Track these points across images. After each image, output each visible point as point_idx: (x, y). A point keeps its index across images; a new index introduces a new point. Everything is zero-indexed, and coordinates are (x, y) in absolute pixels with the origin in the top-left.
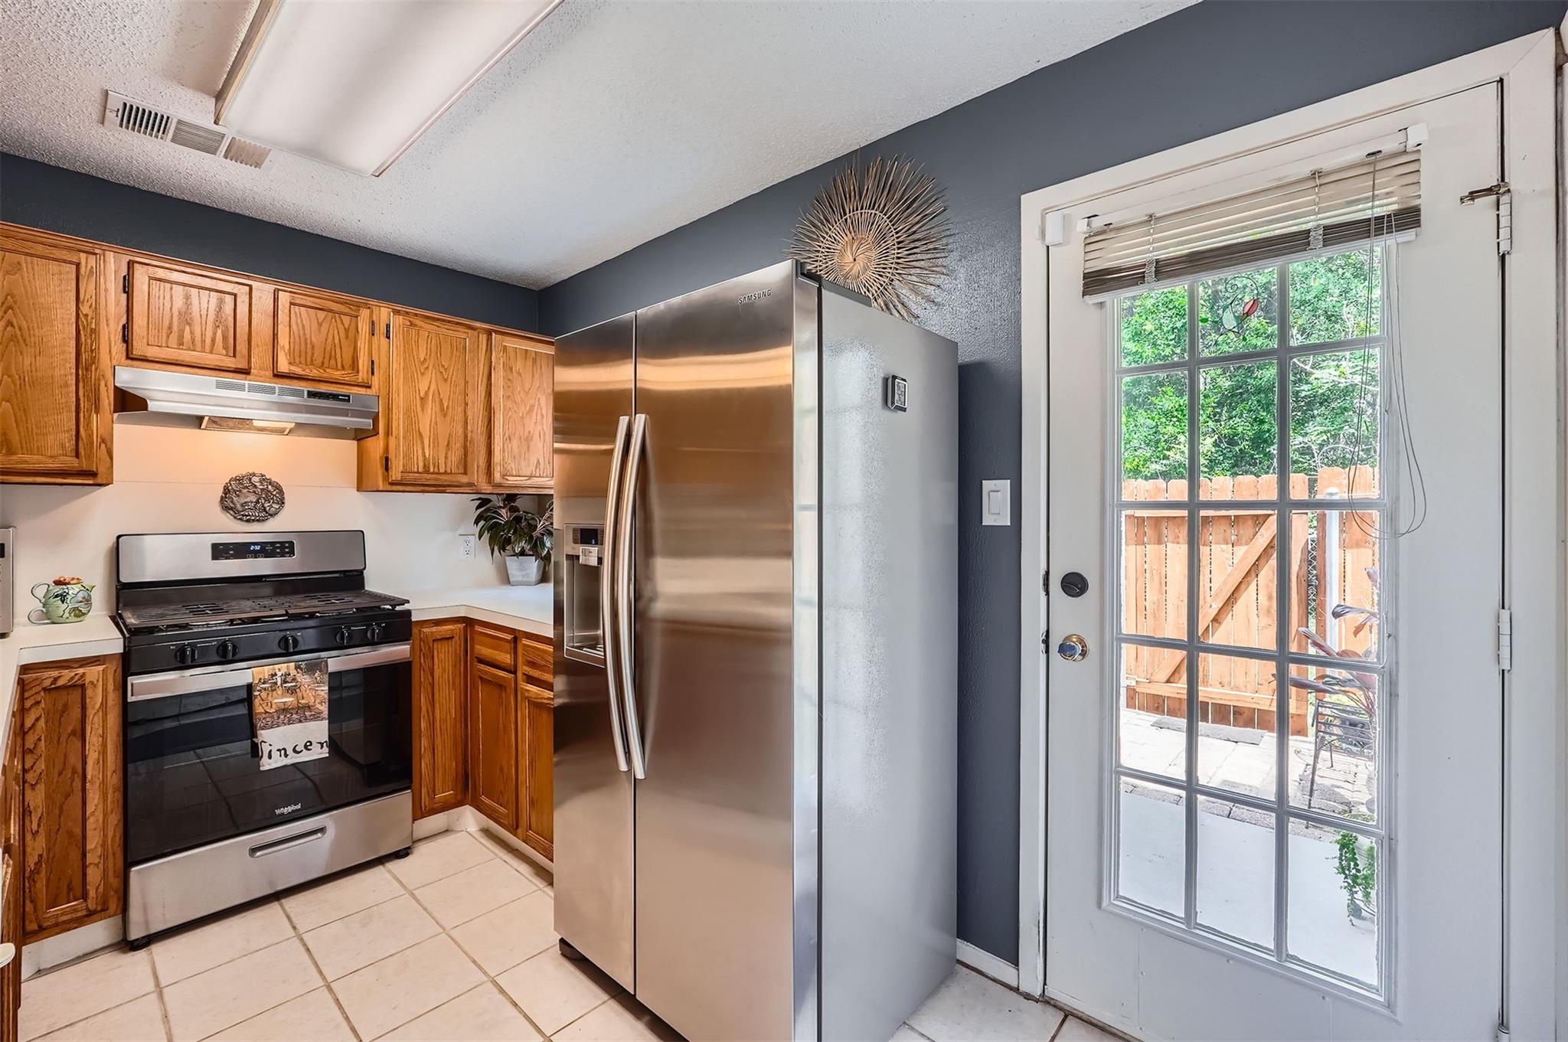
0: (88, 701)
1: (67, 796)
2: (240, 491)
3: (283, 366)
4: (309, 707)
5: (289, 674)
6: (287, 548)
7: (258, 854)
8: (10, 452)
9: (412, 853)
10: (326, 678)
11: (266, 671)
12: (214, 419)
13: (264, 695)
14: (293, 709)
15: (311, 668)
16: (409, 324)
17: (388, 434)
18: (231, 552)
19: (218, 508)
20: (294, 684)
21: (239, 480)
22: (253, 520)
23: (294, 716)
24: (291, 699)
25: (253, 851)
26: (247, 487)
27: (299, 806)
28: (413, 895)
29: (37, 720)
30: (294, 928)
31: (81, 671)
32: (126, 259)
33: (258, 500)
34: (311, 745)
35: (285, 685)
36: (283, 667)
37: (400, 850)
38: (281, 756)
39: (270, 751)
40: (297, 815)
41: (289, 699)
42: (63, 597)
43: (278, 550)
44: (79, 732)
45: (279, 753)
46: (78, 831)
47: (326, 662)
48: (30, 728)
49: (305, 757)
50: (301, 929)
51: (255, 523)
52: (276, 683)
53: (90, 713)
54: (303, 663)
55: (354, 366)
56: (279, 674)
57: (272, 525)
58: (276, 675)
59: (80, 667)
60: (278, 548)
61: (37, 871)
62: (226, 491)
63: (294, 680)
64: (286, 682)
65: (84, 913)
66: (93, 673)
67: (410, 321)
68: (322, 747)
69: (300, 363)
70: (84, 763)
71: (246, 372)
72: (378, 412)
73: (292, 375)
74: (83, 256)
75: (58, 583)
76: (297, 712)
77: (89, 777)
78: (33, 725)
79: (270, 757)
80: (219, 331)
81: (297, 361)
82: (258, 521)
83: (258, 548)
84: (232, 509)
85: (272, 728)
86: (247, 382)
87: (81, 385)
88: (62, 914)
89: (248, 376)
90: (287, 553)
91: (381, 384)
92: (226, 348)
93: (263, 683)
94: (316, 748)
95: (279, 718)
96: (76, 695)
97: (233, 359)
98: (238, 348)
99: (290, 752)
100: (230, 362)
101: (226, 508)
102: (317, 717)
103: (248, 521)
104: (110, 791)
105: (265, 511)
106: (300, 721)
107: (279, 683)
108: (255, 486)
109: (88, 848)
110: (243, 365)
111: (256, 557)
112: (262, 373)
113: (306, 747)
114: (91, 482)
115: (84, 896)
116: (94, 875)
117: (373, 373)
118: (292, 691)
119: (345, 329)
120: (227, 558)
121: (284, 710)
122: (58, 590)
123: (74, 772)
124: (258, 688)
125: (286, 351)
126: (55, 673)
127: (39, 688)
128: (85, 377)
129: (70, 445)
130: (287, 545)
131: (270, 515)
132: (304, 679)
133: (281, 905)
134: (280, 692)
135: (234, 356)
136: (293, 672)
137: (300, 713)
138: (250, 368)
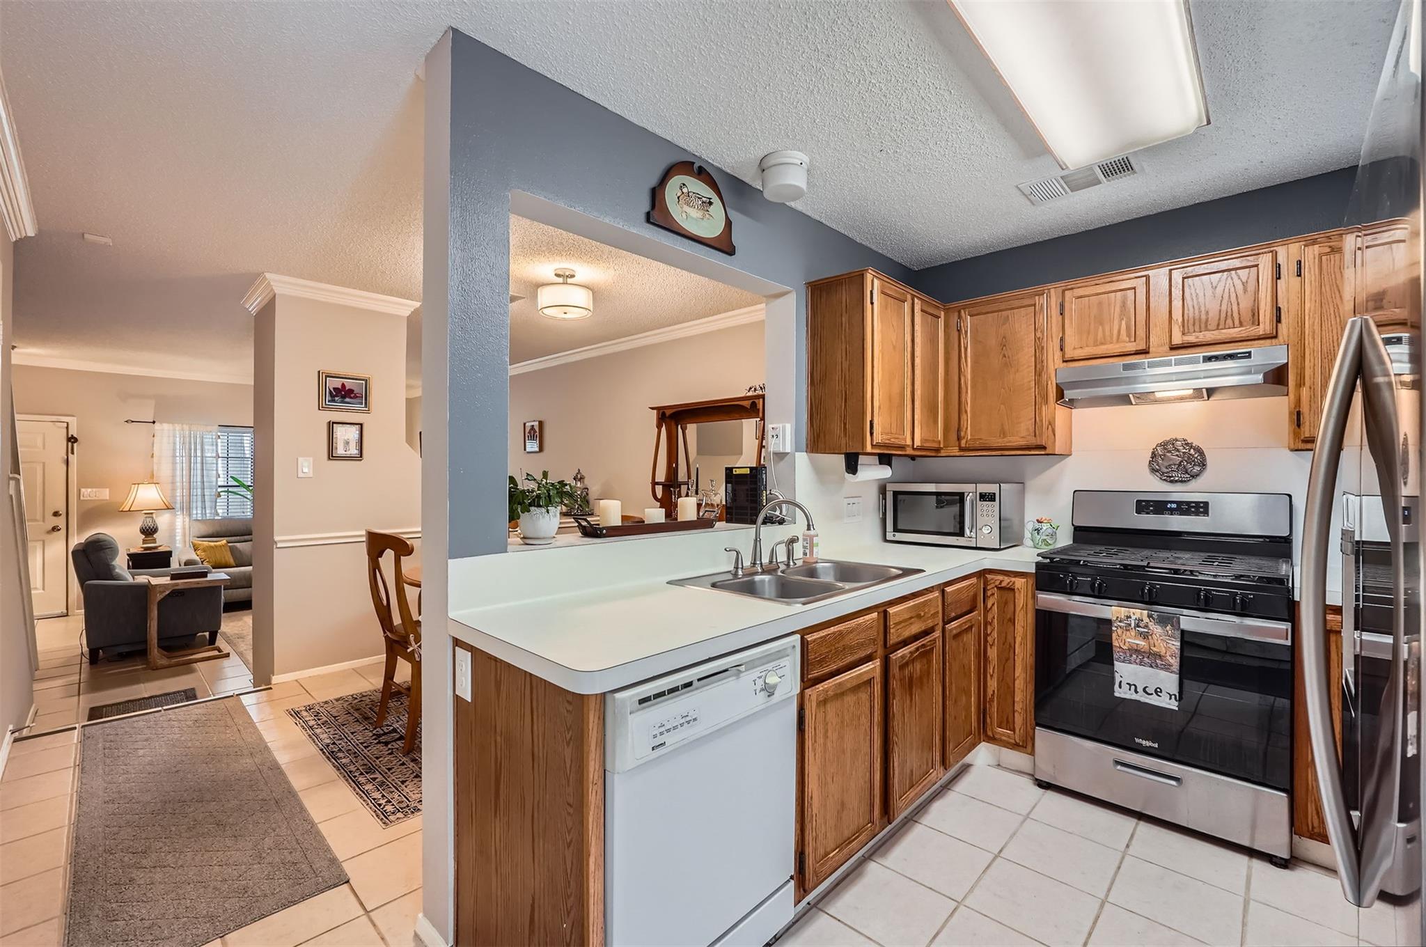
0: (1016, 600)
1: (1007, 660)
2: (1164, 455)
3: (1177, 339)
4: (1160, 656)
5: (1142, 621)
6: (1202, 507)
7: (1119, 767)
8: (1004, 437)
9: (1292, 869)
10: (1178, 634)
11: (1123, 612)
12: (1138, 396)
13: (1119, 631)
14: (1144, 652)
15: (1163, 620)
16: (1328, 250)
17: (1300, 384)
18: (1151, 508)
19: (1147, 470)
20: (1146, 630)
21: (1164, 445)
22: (1176, 481)
23: (1145, 659)
24: (1144, 643)
25: (1117, 763)
26: (1170, 452)
27: (1156, 745)
28: (1246, 904)
29: (993, 605)
30: (1128, 846)
31: (1013, 579)
32: (1060, 290)
33: (1180, 463)
34: (1161, 692)
35: (1137, 629)
36: (1138, 612)
37: (1276, 857)
38: (1130, 690)
39: (1121, 682)
40: (1151, 751)
41: (1141, 643)
42: (1038, 530)
43: (1193, 510)
44: (1012, 621)
45: (1128, 686)
46: (1012, 685)
47: (1179, 618)
48: (990, 609)
49: (1154, 700)
50: (1131, 851)
51: (1179, 484)
52: (1130, 625)
53: (1018, 609)
54: (1156, 614)
55: (1255, 318)
56: (1133, 617)
57: (1193, 484)
58: (1130, 617)
59: (1015, 577)
60: (1193, 507)
61: (992, 700)
62: (1154, 455)
63: (1146, 626)
64: (1139, 627)
65: (1013, 741)
66: (1019, 583)
67: (1330, 247)
68: (1170, 699)
69: (1194, 331)
70: (1015, 642)
71: (1145, 352)
72: (1287, 363)
73: (1186, 345)
74: (1037, 297)
75: (1038, 521)
76: (1148, 657)
77: (1016, 652)
78: (991, 607)
79: (1120, 687)
80: (1124, 323)
81: (1192, 330)
82: (1182, 481)
83: (1174, 506)
84: (1157, 471)
85: (1123, 662)
86: (1146, 360)
87: (1037, 387)
88: (1004, 735)
89: (1147, 355)
90: (1201, 512)
91: (1291, 330)
92: (1129, 335)
93: (1120, 622)
94: (1165, 697)
95: (1131, 656)
96: (1011, 594)
97: (1134, 344)
98: (1137, 333)
99: (1140, 689)
100: (1132, 347)
101: (1153, 471)
102: (1167, 668)
103: (1171, 482)
104: (1028, 668)
105: (1187, 473)
106: (1151, 666)
107: (1133, 625)
108: (1178, 450)
109: (1016, 699)
110: (1142, 346)
111: (1172, 514)
112: (1161, 348)
113: (1156, 691)
114: (1043, 453)
115: (1014, 730)
116: (1019, 720)
117: (1279, 320)
118: (1145, 636)
119: (1243, 283)
120: (1148, 513)
121: (1136, 651)
122: (1037, 526)
123: (1010, 646)
124: (1115, 625)
125: (1180, 324)
126: (1000, 577)
127: (993, 585)
128: (1039, 380)
129: (1032, 429)
130: (1202, 505)
131: (1191, 476)
132: (1157, 629)
133: (1137, 824)
134: (1133, 634)
135: (1135, 341)
136: (1146, 620)
137: (1152, 658)
138: (1149, 348)
